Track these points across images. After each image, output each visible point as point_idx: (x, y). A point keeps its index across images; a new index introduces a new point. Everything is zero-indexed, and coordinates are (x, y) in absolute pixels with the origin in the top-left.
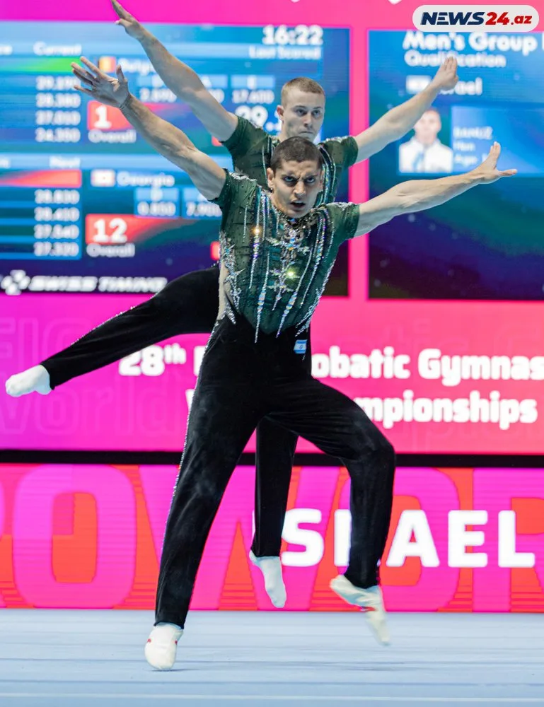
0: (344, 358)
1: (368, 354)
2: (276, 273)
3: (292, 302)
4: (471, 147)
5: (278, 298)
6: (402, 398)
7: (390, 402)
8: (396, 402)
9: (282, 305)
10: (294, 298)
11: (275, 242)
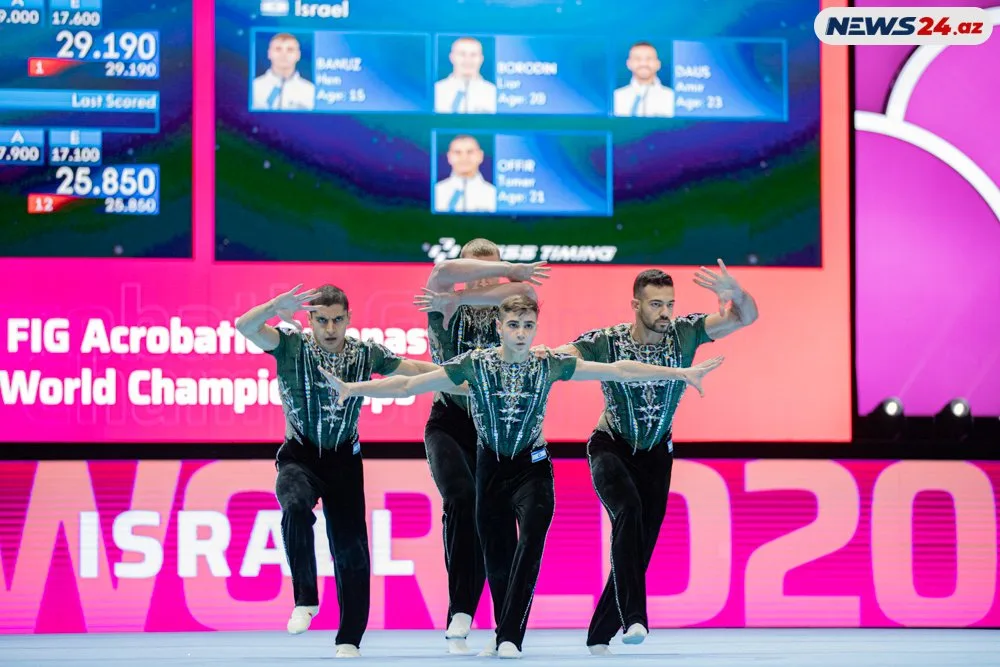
0: (187, 332)
1: (215, 326)
2: (326, 408)
3: (343, 426)
4: (336, 80)
5: (332, 425)
6: (256, 379)
7: (241, 383)
8: (249, 383)
9: (336, 430)
10: (344, 423)
11: (321, 385)
